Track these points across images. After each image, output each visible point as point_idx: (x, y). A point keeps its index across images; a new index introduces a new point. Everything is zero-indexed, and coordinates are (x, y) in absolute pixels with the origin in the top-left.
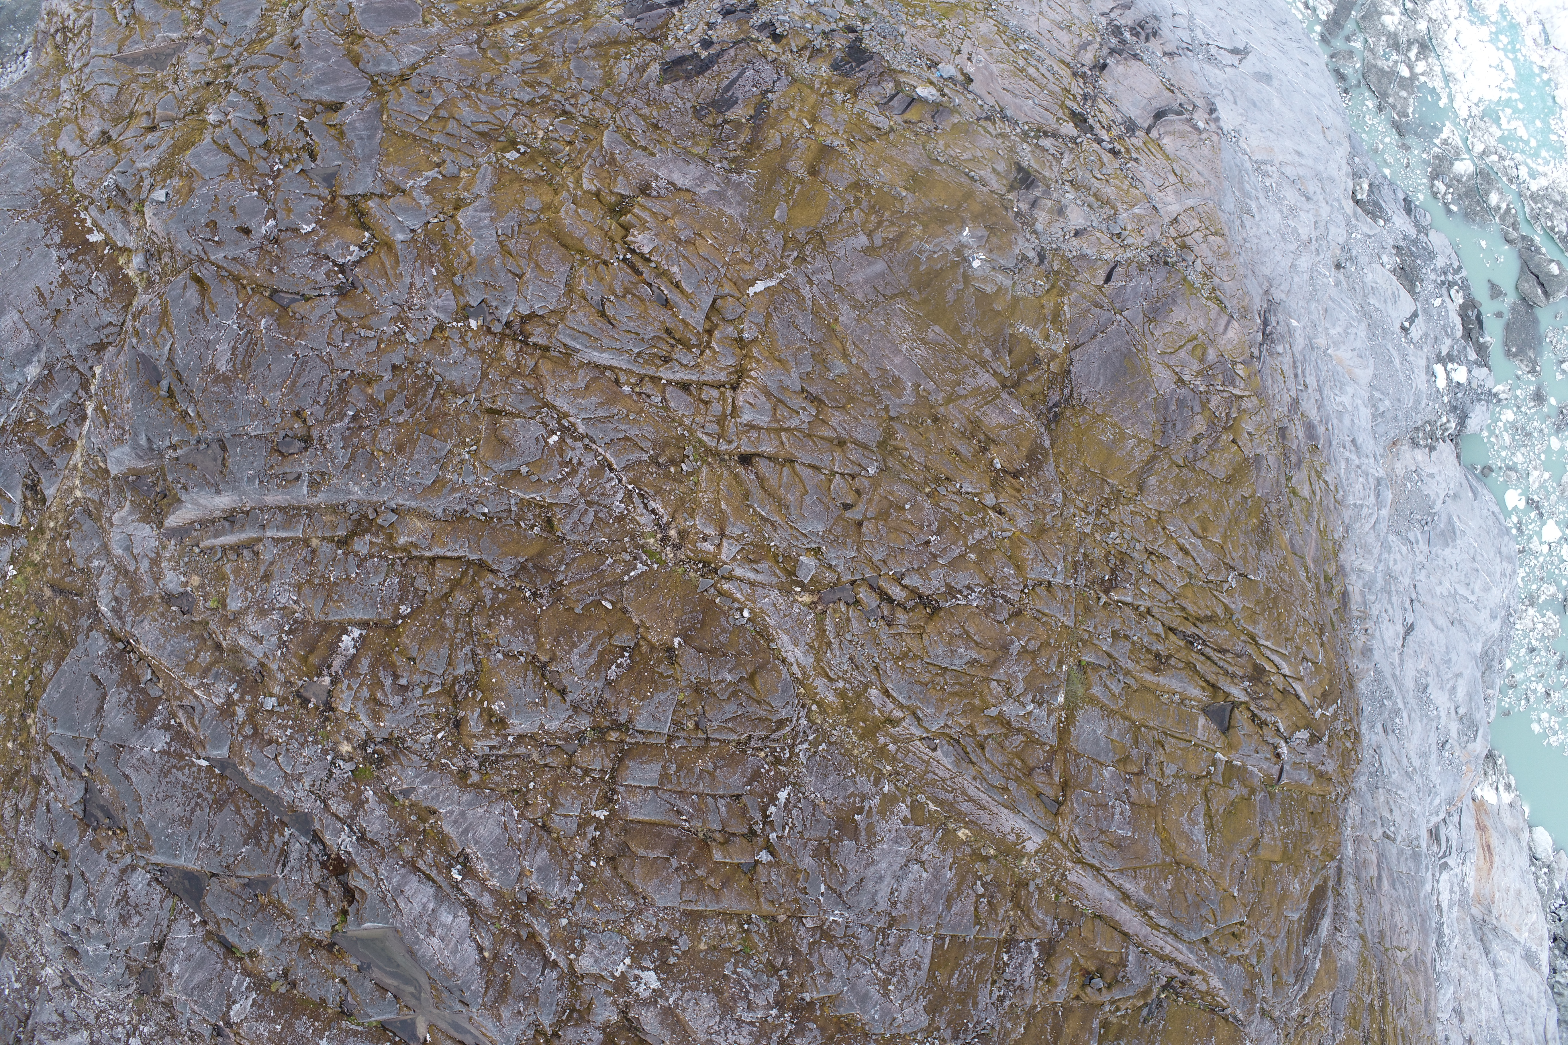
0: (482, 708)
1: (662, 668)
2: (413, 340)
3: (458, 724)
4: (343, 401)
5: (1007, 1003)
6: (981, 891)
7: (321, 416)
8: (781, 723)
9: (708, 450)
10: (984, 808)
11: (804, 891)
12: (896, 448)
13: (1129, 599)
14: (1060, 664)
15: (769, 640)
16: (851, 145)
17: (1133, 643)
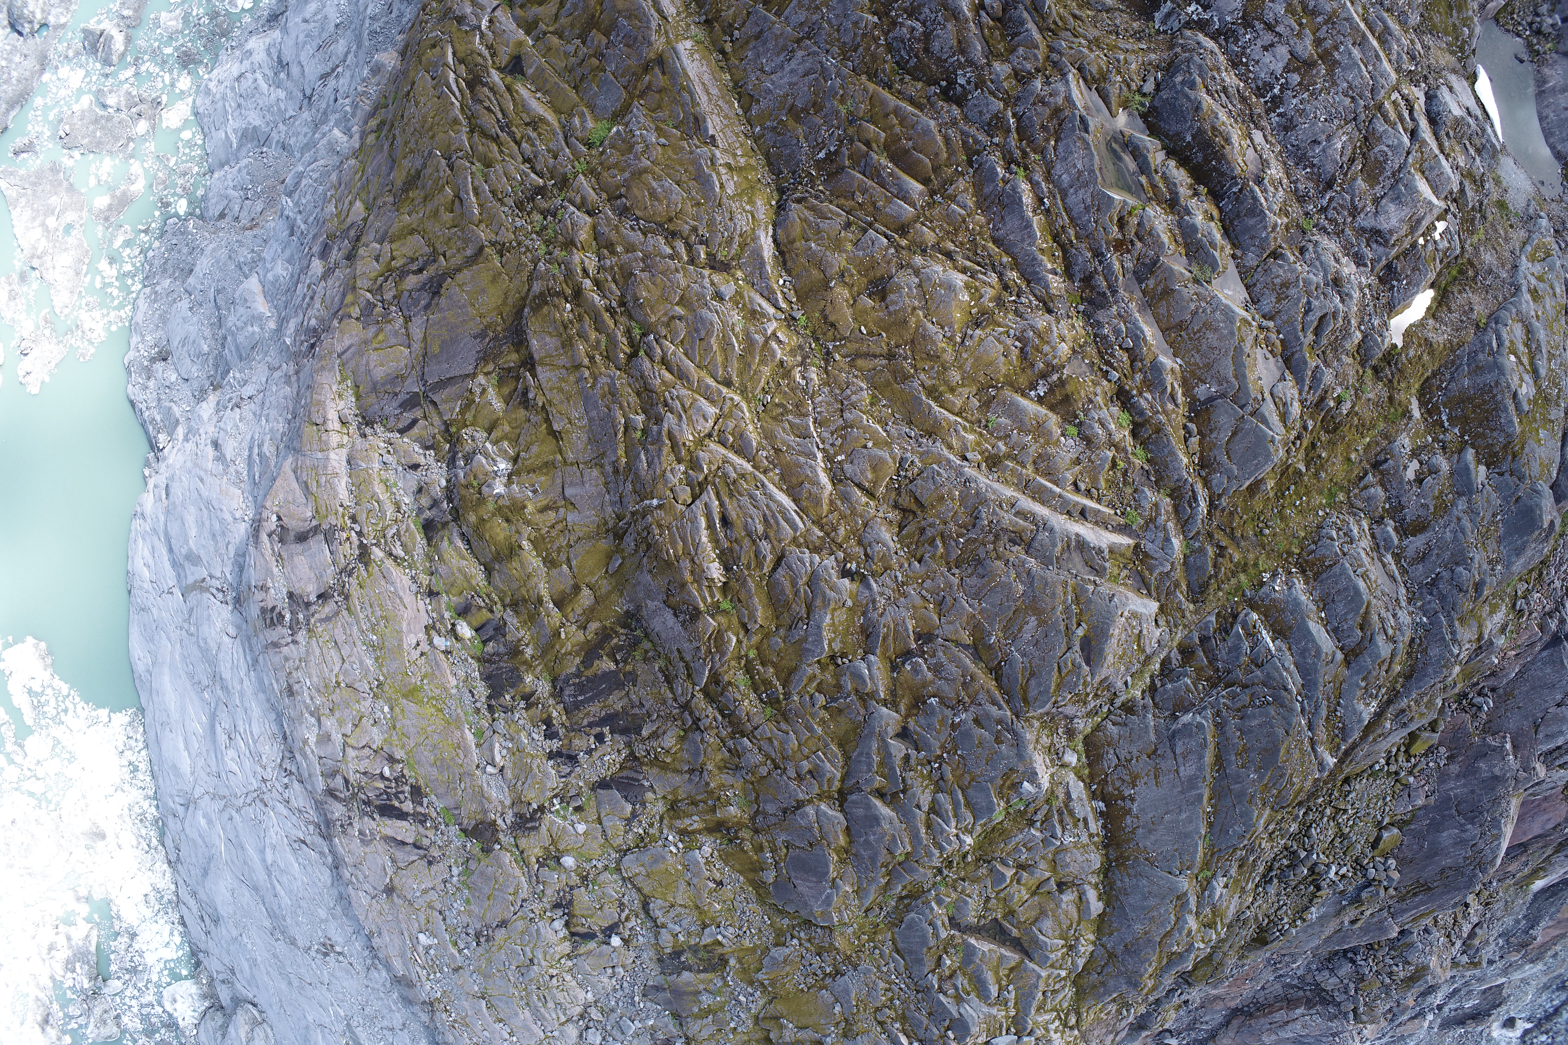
0: (977, 303)
2: (898, 575)
3: (997, 299)
4: (963, 552)
6: (736, 32)
7: (982, 549)
8: (799, 201)
9: (748, 402)
10: (703, 84)
11: (842, 87)
13: (533, 175)
14: (602, 153)
15: (778, 258)
16: (540, 601)
17: (547, 145)
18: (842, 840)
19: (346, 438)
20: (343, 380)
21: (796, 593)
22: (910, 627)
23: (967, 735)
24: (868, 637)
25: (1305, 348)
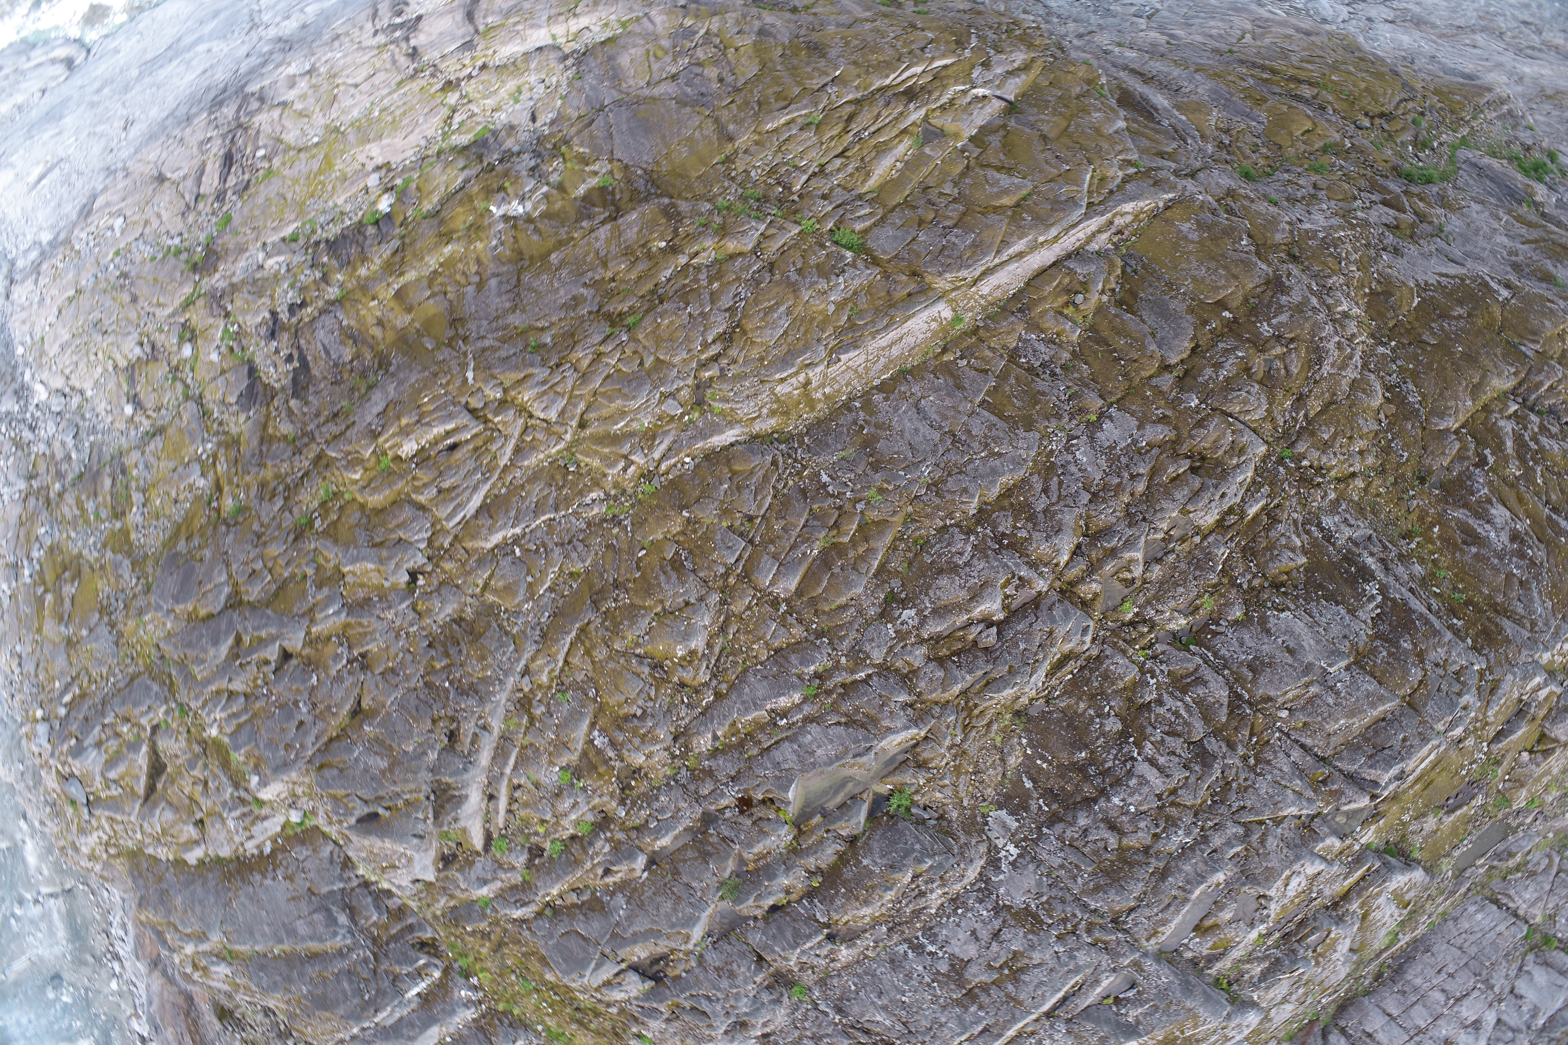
0: (677, 664)
1: (700, 531)
3: (682, 685)
4: (437, 688)
5: (1058, 371)
6: (965, 362)
7: (440, 705)
8: (774, 463)
9: (568, 449)
10: (901, 338)
11: (897, 488)
12: (619, 315)
13: (805, 177)
14: (823, 246)
15: (713, 450)
16: (402, 274)
18: (203, 612)
19: (564, 40)
20: (623, 25)
21: (392, 531)
22: (369, 647)
23: (290, 716)
24: (362, 607)
25: (676, 999)
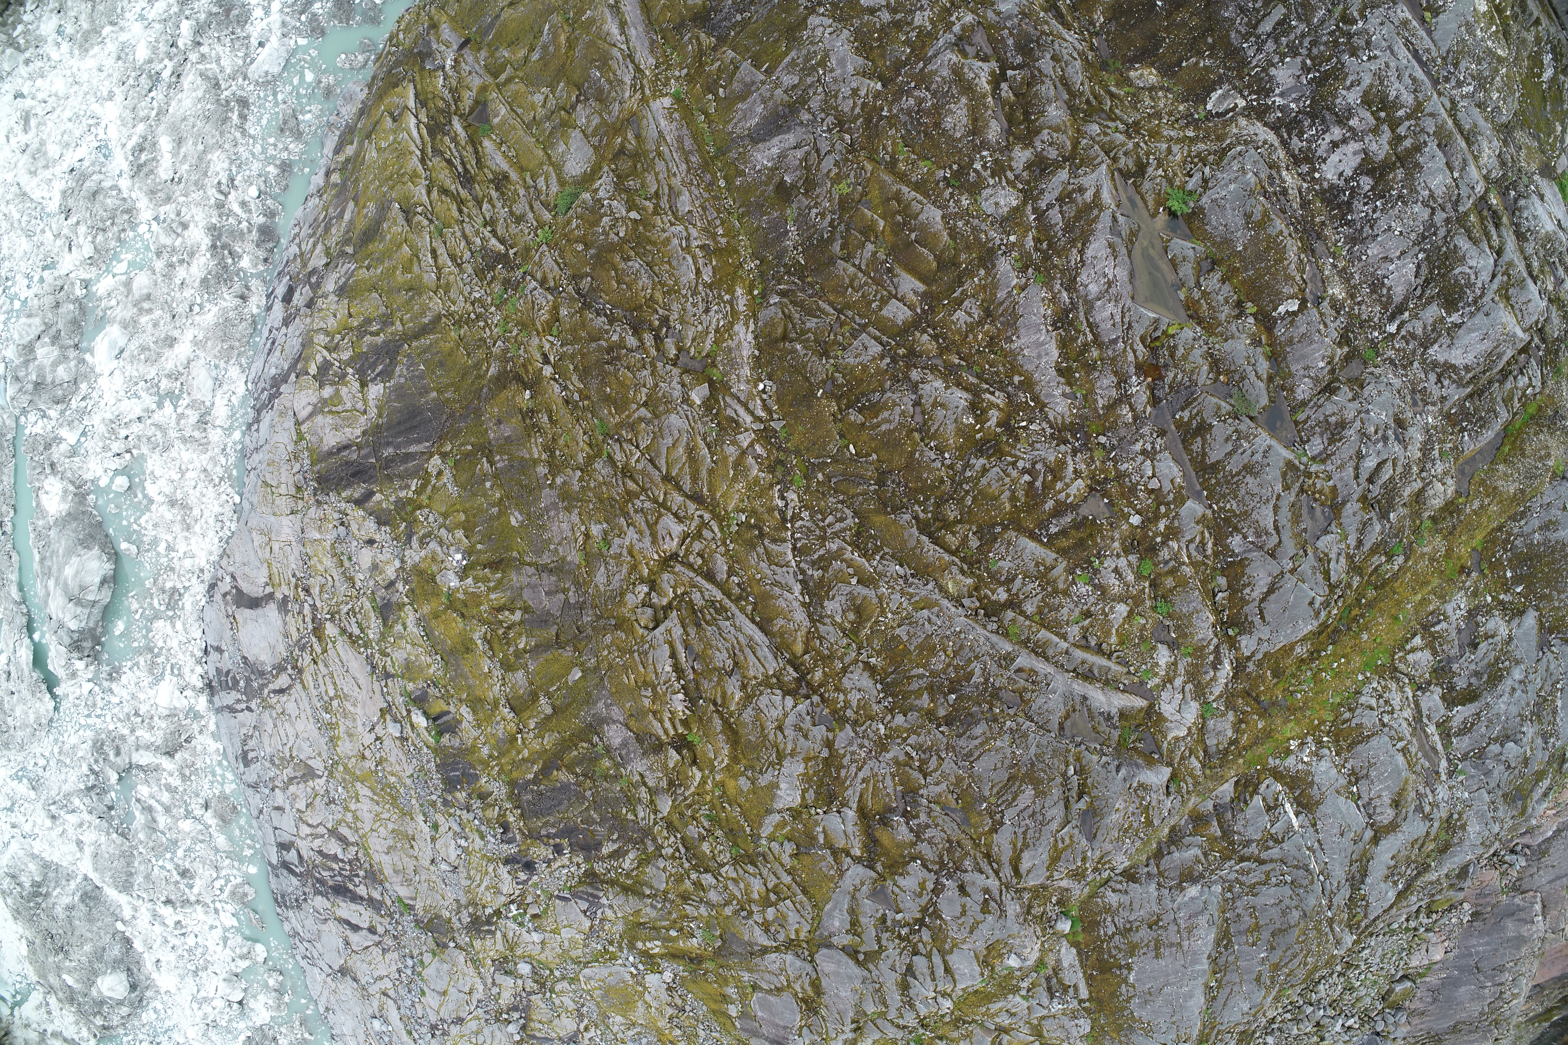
0: (982, 427)
1: (841, 381)
2: (881, 726)
3: (1006, 425)
4: (955, 710)
9: (720, 520)
12: (590, 445)
13: (494, 241)
14: (568, 223)
15: (758, 358)
16: (496, 703)
17: (510, 207)
19: (301, 503)
22: (892, 785)
